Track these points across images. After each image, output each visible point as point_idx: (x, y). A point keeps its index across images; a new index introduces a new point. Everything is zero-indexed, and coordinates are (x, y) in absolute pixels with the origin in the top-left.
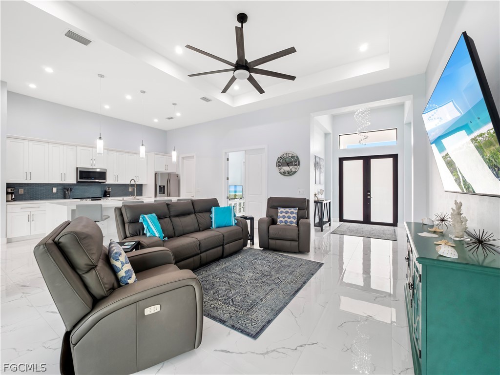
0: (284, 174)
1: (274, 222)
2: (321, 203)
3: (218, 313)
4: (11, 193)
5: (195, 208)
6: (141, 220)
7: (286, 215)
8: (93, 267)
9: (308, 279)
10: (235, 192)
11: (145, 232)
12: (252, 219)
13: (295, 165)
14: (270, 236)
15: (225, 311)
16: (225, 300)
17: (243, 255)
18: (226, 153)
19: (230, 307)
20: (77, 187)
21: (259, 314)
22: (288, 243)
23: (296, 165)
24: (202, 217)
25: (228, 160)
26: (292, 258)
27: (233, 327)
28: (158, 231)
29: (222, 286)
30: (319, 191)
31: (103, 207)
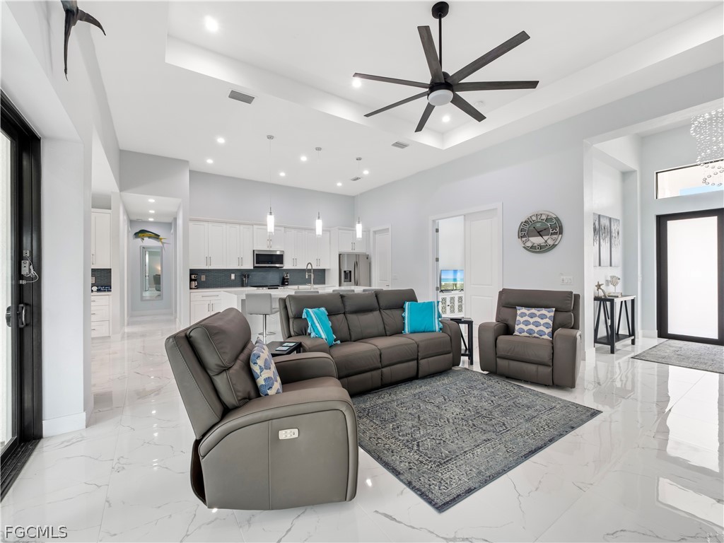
0: (533, 249)
1: (508, 330)
2: (612, 301)
3: (393, 459)
4: (195, 280)
5: (380, 302)
6: (304, 316)
7: (532, 320)
8: (225, 369)
9: (561, 435)
10: (455, 280)
11: (309, 331)
12: (470, 324)
13: (552, 234)
14: (499, 354)
15: (404, 458)
16: (408, 441)
17: (451, 379)
18: (434, 221)
19: (411, 454)
20: (254, 273)
21: (456, 476)
22: (532, 368)
23: (556, 233)
24: (391, 316)
25: (437, 231)
26: (537, 394)
27: (409, 484)
28: (325, 331)
29: (409, 420)
30: (609, 279)
31: (273, 297)
